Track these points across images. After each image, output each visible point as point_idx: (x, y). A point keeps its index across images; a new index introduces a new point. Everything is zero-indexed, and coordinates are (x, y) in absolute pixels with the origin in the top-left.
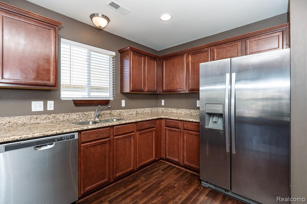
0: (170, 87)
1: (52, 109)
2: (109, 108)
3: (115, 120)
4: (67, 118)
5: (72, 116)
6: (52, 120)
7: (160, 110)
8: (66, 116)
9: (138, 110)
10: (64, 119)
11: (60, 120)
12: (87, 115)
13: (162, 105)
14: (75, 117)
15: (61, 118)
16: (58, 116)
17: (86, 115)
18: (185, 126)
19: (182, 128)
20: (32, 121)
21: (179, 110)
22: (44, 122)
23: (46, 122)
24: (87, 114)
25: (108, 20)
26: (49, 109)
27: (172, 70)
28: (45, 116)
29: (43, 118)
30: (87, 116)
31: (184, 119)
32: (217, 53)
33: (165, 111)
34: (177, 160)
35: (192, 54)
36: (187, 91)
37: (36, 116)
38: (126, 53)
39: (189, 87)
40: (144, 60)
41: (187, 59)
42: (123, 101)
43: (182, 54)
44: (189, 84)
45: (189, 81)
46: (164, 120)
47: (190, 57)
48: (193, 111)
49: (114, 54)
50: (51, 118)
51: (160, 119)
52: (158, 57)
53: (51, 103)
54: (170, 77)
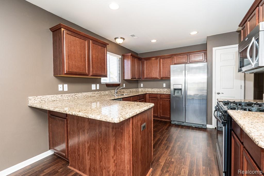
0: (149, 76)
3: (125, 95)
7: (140, 90)
9: (131, 89)
10: (104, 94)
11: (102, 95)
12: (111, 92)
13: (141, 86)
14: (107, 93)
15: (102, 93)
18: (161, 97)
19: (159, 98)
20: (93, 95)
21: (153, 89)
27: (150, 66)
28: (97, 92)
31: (161, 93)
32: (176, 60)
33: (144, 90)
34: (156, 115)
35: (163, 58)
36: (160, 79)
37: (94, 92)
38: (127, 57)
39: (161, 76)
40: (136, 61)
41: (160, 61)
42: (124, 84)
43: (157, 58)
44: (161, 75)
45: (161, 73)
46: (148, 94)
47: (161, 60)
48: (161, 89)
49: (120, 57)
50: (99, 93)
51: (146, 94)
52: (142, 58)
53: (98, 85)
54: (149, 71)
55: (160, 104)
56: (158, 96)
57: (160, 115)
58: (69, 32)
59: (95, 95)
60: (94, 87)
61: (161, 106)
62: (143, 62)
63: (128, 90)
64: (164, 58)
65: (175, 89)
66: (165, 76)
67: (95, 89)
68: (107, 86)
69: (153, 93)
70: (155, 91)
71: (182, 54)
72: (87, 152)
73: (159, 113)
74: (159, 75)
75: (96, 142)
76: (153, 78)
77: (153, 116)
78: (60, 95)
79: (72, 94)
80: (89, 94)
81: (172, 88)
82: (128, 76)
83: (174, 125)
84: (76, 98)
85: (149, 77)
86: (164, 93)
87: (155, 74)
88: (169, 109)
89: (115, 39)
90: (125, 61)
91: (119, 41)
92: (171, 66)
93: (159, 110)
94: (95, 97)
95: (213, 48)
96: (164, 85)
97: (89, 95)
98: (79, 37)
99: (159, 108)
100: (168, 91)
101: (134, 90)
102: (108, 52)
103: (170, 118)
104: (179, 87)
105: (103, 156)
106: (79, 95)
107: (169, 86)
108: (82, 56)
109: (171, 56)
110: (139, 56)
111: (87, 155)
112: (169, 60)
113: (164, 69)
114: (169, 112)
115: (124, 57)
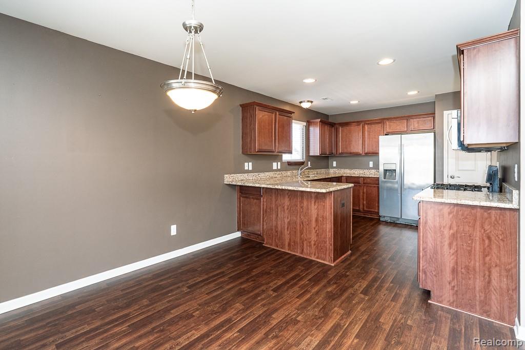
1: (280, 168)
7: (332, 172)
13: (334, 166)
15: (284, 174)
18: (365, 181)
19: (362, 183)
21: (353, 170)
25: (312, 102)
27: (348, 135)
31: (365, 176)
32: (389, 126)
33: (337, 172)
34: (358, 208)
35: (368, 124)
36: (364, 154)
37: (275, 172)
38: (315, 124)
39: (365, 151)
40: (327, 128)
41: (363, 127)
42: (309, 162)
43: (358, 123)
44: (365, 149)
45: (365, 146)
46: (345, 177)
47: (366, 126)
48: (366, 171)
49: (305, 124)
50: (280, 174)
51: (341, 177)
52: (335, 124)
53: (279, 163)
54: (346, 141)
55: (363, 193)
56: (361, 181)
57: (363, 209)
58: (260, 108)
59: (277, 176)
60: (275, 166)
61: (365, 195)
62: (337, 129)
63: (315, 171)
64: (371, 123)
65: (386, 171)
66: (371, 151)
67: (276, 168)
68: (288, 164)
69: (353, 176)
70: (356, 172)
71: (398, 118)
72: (286, 227)
73: (361, 206)
74: (362, 148)
75: (297, 217)
76: (353, 152)
77: (353, 209)
78: (246, 174)
79: (255, 173)
80: (271, 174)
81: (381, 169)
82: (315, 150)
83: (384, 223)
84: (259, 178)
85: (345, 151)
86: (370, 176)
87: (357, 147)
88: (377, 199)
89: (301, 102)
90: (311, 129)
91: (306, 105)
92: (380, 137)
93: (361, 201)
95: (445, 112)
96: (371, 164)
97: (271, 176)
98: (268, 111)
99: (361, 197)
100: (377, 173)
101: (323, 171)
102: (293, 121)
103: (378, 213)
104: (393, 167)
105: (304, 229)
106: (262, 175)
107: (376, 167)
108: (270, 131)
109: (382, 121)
110: (330, 120)
111: (286, 230)
112: (377, 127)
113: (371, 140)
114: (377, 205)
115: (309, 124)
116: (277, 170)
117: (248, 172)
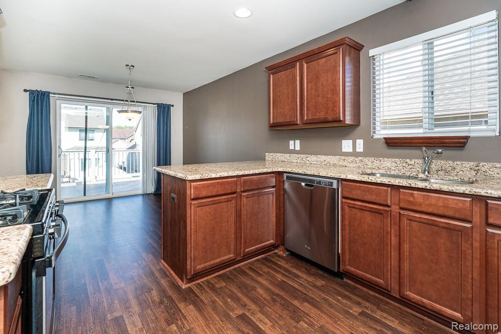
1: (362, 150)
2: (438, 153)
4: (377, 164)
5: (385, 162)
6: (358, 165)
8: (375, 161)
10: (374, 166)
11: (369, 166)
12: (411, 165)
14: (389, 165)
15: (370, 164)
16: (366, 160)
17: (409, 165)
20: (341, 163)
22: (351, 165)
23: (353, 166)
24: (412, 163)
26: (358, 150)
28: (352, 158)
29: (350, 161)
30: (410, 167)
50: (358, 162)
53: (361, 142)
59: (345, 163)
67: (351, 150)
78: (289, 155)
79: (302, 155)
84: (308, 162)
94: (346, 169)
97: (332, 162)
98: (285, 69)
106: (313, 159)
116: (355, 154)
117: (294, 152)
